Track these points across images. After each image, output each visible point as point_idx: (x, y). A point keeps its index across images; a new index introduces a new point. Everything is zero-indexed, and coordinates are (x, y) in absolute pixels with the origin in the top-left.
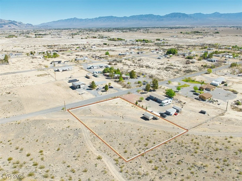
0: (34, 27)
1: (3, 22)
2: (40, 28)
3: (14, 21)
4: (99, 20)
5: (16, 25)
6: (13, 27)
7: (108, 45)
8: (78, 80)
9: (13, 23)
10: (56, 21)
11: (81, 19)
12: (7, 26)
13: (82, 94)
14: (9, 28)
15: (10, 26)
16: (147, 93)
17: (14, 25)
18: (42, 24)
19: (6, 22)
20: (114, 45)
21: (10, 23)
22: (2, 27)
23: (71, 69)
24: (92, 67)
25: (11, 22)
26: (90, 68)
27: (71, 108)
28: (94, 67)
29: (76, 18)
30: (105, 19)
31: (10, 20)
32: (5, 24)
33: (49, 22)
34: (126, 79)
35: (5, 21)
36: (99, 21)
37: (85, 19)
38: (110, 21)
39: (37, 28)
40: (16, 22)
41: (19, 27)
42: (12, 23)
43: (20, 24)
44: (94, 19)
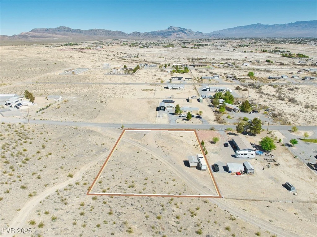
0: (203, 35)
1: (173, 30)
2: (210, 37)
3: (184, 29)
4: (296, 27)
5: (185, 33)
6: (181, 36)
7: (272, 63)
8: (174, 102)
9: (183, 30)
10: (233, 28)
11: (268, 25)
12: (175, 34)
13: (159, 117)
14: (177, 36)
15: (178, 34)
16: (238, 135)
17: (183, 33)
18: (214, 32)
19: (176, 29)
20: (279, 64)
21: (179, 31)
22: (171, 35)
23: (182, 88)
24: (207, 89)
25: (180, 29)
26: (205, 90)
27: (130, 128)
28: (211, 90)
29: (261, 24)
30: (306, 24)
31: (180, 28)
32: (174, 32)
33: (222, 30)
34: (233, 111)
35: (174, 29)
36: (294, 28)
37: (274, 25)
38: (314, 27)
39: (207, 37)
40: (186, 30)
41: (187, 35)
42: (181, 31)
43: (189, 32)
44: (287, 25)
